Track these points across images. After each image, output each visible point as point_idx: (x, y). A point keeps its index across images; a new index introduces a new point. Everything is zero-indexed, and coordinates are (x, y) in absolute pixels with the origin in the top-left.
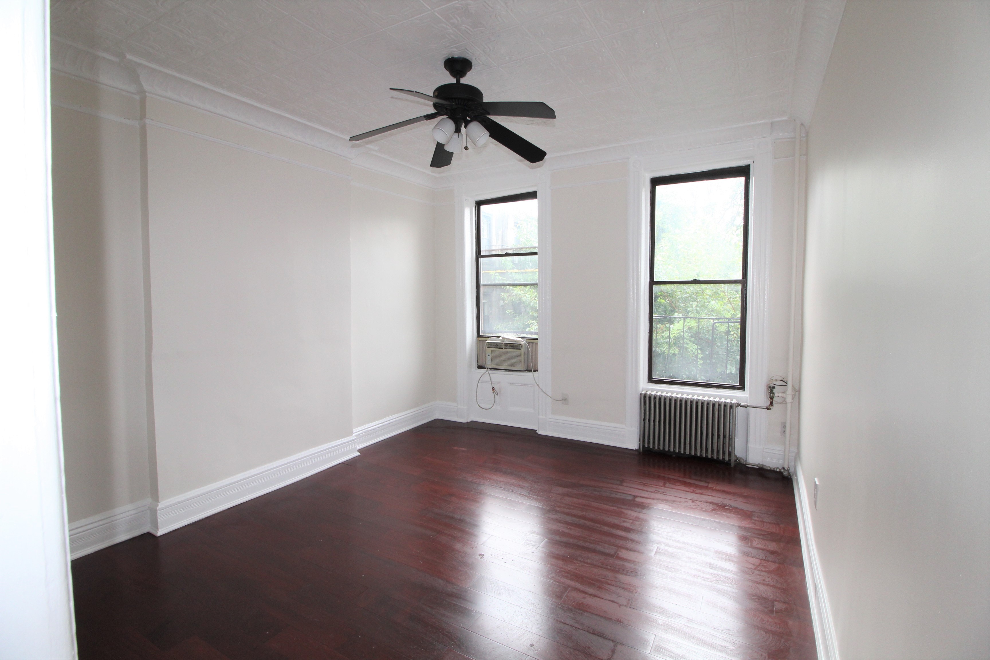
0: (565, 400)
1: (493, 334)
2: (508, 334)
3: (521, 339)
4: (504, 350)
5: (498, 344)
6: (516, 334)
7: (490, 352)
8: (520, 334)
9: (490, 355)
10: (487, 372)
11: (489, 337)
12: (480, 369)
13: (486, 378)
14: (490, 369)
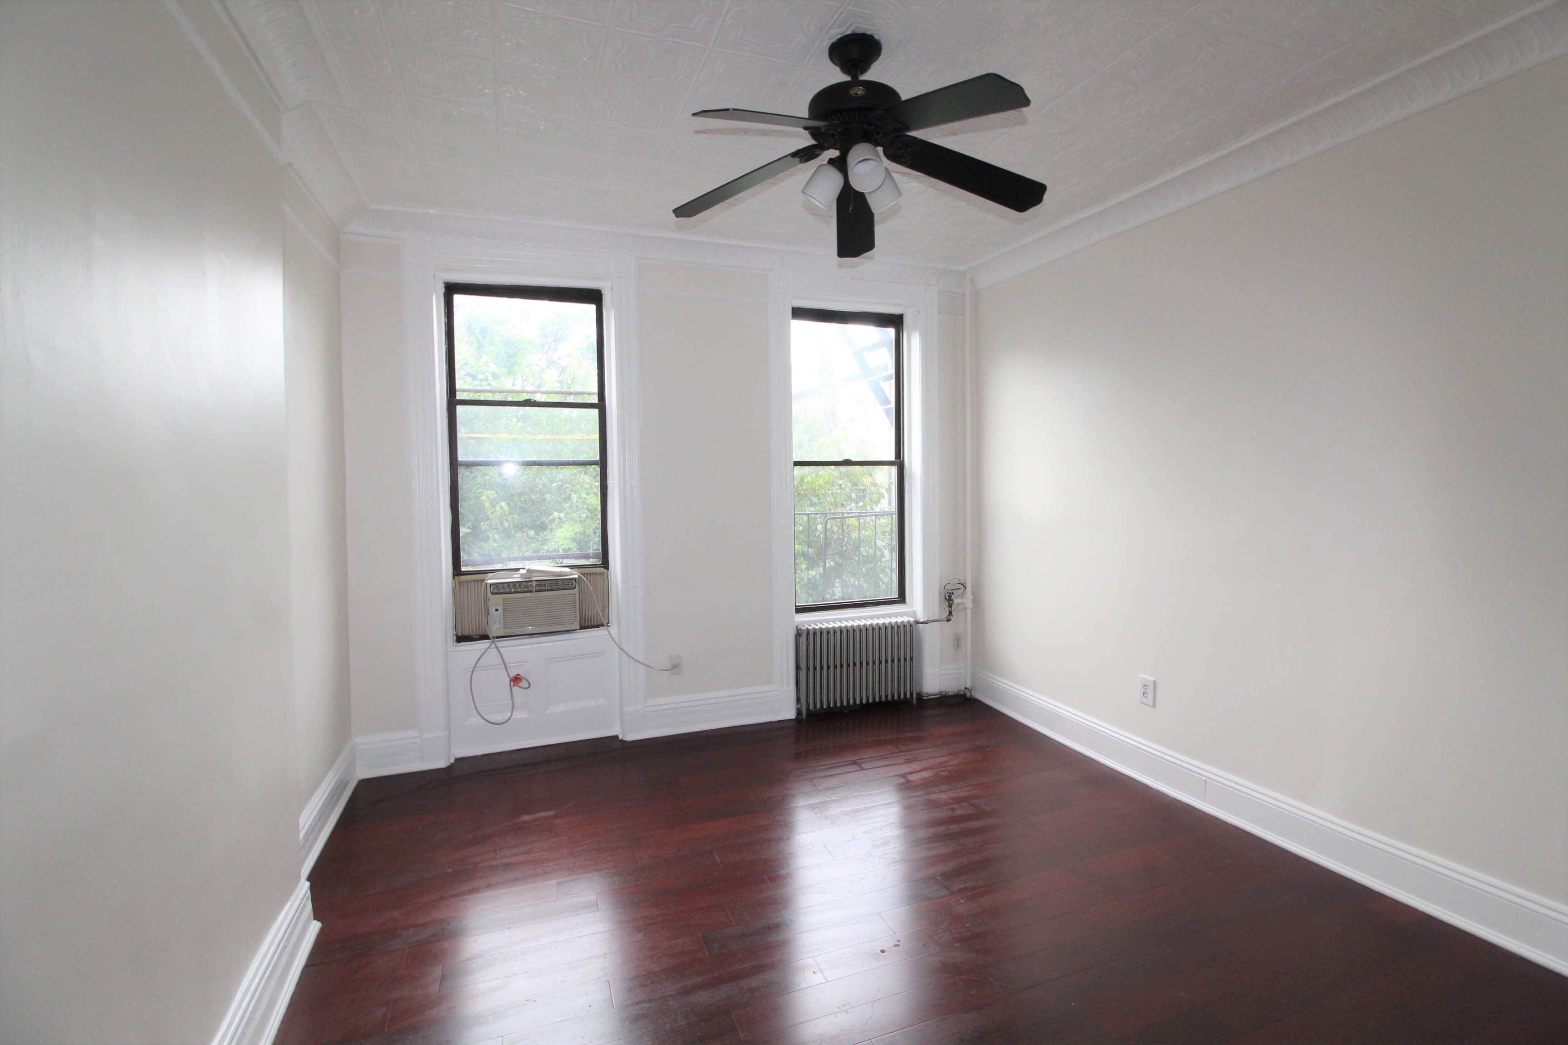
0: (675, 667)
1: (495, 565)
2: (534, 561)
3: (567, 570)
4: (535, 594)
5: (518, 584)
6: (551, 560)
7: (501, 601)
8: (561, 560)
9: (500, 608)
10: (493, 646)
11: (487, 573)
12: (463, 643)
13: (492, 657)
14: (497, 637)
